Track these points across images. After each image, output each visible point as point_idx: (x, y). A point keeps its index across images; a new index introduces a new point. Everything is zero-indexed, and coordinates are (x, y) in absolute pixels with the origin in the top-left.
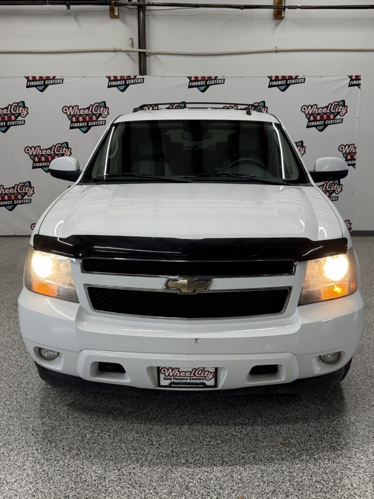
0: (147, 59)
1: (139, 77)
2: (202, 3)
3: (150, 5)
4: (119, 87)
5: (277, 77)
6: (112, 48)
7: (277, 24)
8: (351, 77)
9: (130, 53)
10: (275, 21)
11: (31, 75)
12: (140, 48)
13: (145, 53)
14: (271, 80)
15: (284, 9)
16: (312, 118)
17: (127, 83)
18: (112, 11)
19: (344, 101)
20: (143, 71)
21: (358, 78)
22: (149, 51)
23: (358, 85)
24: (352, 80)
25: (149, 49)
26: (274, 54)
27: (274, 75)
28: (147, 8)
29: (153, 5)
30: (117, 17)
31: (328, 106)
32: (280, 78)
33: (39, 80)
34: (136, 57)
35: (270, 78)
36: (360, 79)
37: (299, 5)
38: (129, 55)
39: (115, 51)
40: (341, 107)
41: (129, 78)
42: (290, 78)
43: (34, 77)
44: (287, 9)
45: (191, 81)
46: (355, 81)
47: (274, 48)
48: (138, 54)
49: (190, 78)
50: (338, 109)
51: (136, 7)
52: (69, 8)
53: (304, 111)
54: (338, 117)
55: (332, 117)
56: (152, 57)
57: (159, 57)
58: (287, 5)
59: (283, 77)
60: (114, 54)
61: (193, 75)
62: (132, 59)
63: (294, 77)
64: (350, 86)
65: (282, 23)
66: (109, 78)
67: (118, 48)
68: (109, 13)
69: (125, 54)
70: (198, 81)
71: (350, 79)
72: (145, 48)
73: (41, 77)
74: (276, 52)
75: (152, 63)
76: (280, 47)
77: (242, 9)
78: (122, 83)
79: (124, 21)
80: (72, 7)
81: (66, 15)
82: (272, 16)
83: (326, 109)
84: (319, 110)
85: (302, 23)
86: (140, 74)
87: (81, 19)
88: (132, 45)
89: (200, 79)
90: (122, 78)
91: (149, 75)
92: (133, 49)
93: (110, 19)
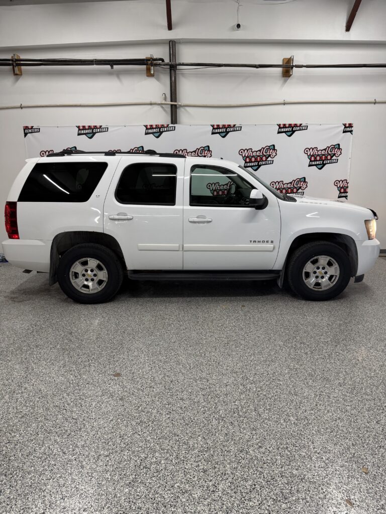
0: (178, 110)
1: (171, 125)
2: (224, 63)
3: (180, 65)
4: (155, 134)
5: (284, 125)
6: (148, 101)
7: (285, 81)
8: (345, 125)
9: (164, 106)
10: (284, 78)
11: (81, 125)
12: (171, 101)
13: (176, 105)
14: (280, 128)
15: (292, 68)
16: (313, 159)
17: (161, 131)
18: (148, 70)
19: (339, 145)
20: (174, 120)
21: (350, 126)
22: (179, 103)
23: (351, 132)
24: (345, 127)
25: (179, 102)
26: (282, 106)
27: (282, 123)
28: (178, 67)
29: (183, 65)
30: (152, 76)
31: (326, 149)
32: (287, 126)
33: (88, 129)
34: (169, 109)
35: (279, 125)
36: (353, 127)
37: (305, 64)
38: (162, 107)
39: (151, 104)
40: (336, 150)
41: (163, 126)
42: (296, 125)
43: (84, 127)
44: (294, 68)
45: (214, 129)
46: (348, 128)
47: (282, 101)
48: (170, 106)
49: (213, 126)
50: (334, 151)
51: (168, 67)
52: (112, 67)
53: (306, 152)
54: (334, 158)
55: (329, 157)
56: (182, 109)
57: (188, 109)
58: (294, 64)
59: (290, 125)
60: (149, 107)
61: (215, 124)
62: (165, 110)
63: (298, 125)
64: (344, 132)
65: (290, 80)
66: (146, 126)
67: (153, 101)
68: (145, 72)
69: (159, 106)
70: (220, 128)
71: (344, 127)
72: (176, 101)
73: (89, 126)
74: (284, 104)
75: (182, 114)
76: (288, 100)
77: (257, 68)
78: (157, 131)
79: (158, 79)
80: (115, 67)
81: (110, 74)
82: (281, 74)
83: (324, 151)
84: (319, 152)
85: (306, 80)
86: (172, 123)
87: (122, 77)
88: (165, 99)
89: (221, 127)
90: (157, 127)
91: (179, 124)
92: (166, 102)
93: (147, 78)
